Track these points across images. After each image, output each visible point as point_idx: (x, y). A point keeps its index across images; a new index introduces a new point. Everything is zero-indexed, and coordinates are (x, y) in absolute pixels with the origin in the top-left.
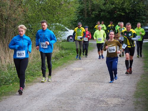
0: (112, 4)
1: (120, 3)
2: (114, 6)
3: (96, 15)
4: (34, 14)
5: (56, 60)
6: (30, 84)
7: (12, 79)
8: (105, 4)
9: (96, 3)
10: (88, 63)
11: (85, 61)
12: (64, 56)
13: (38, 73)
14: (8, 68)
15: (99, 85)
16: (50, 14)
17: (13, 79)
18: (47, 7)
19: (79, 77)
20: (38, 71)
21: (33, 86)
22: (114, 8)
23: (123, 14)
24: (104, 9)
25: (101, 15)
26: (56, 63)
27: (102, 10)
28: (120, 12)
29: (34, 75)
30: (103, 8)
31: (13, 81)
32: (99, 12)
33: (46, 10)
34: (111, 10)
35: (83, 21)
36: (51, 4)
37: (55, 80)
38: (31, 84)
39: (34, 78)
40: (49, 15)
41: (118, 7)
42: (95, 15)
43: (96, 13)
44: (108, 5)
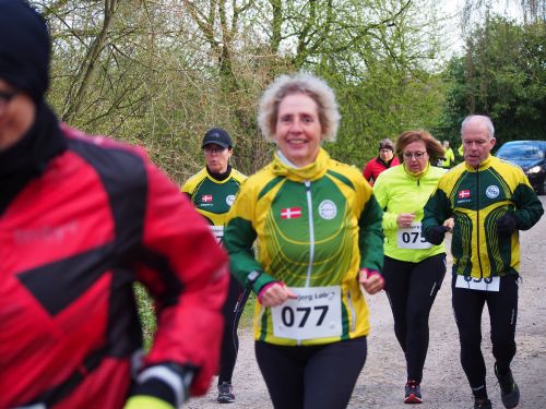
3: (502, 112)
8: (527, 83)
16: (372, 109)
18: (366, 90)
24: (525, 97)
25: (517, 113)
27: (519, 101)
30: (522, 93)
32: (511, 104)
33: (363, 98)
36: (375, 82)
40: (369, 112)
42: (499, 113)
43: (502, 109)
44: (535, 87)
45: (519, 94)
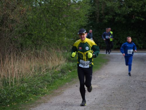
0: (130, 7)
1: (140, 6)
2: (131, 9)
3: (109, 20)
4: (35, 17)
5: (63, 74)
6: (32, 105)
7: (9, 98)
8: (121, 7)
9: (110, 5)
10: (103, 79)
11: (99, 76)
12: (72, 70)
13: (42, 91)
14: (4, 83)
15: (123, 109)
16: (54, 16)
17: (11, 98)
18: (52, 8)
19: (95, 98)
20: (41, 88)
21: (38, 107)
22: (132, 12)
23: (142, 20)
24: (120, 13)
25: (116, 20)
26: (62, 78)
27: (117, 15)
28: (139, 16)
29: (37, 93)
30: (118, 11)
31: (11, 100)
32: (113, 16)
33: (50, 11)
34: (128, 14)
35: (93, 27)
36: (56, 4)
37: (65, 100)
38: (35, 105)
39: (37, 97)
40: (53, 18)
41: (136, 10)
43: (109, 18)
44: (124, 8)
45: (117, 12)
